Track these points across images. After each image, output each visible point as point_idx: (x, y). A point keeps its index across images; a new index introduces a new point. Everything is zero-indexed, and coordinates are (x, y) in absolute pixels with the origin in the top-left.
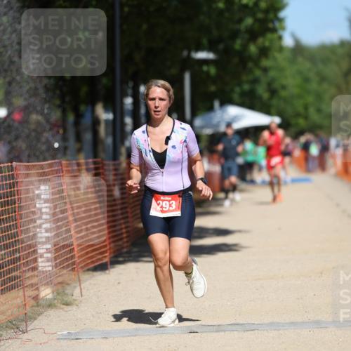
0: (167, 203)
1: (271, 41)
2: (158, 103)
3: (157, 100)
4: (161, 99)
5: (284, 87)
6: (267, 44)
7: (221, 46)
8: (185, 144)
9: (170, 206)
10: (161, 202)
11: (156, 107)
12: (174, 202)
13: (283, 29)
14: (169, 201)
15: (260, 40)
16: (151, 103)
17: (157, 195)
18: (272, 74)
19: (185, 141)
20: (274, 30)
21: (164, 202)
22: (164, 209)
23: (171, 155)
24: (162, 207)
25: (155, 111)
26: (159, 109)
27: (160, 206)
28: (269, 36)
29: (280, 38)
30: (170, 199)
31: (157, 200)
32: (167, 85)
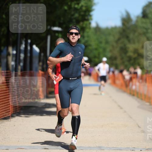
1: (86, 25)
6: (84, 26)
7: (64, 26)
13: (92, 19)
15: (81, 23)
20: (88, 20)
28: (86, 22)
29: (90, 23)
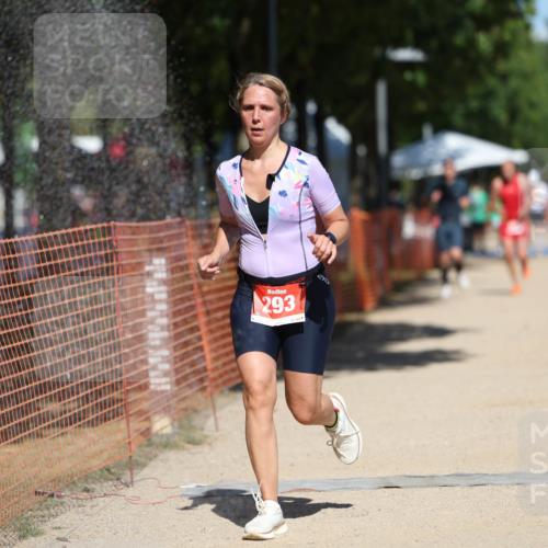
0: (280, 299)
1: (514, 34)
2: (258, 113)
3: (257, 108)
4: (264, 108)
5: (532, 105)
6: (507, 36)
7: (434, 44)
8: (305, 189)
9: (286, 304)
10: (268, 299)
11: (255, 122)
12: (292, 297)
13: (533, 12)
14: (283, 296)
15: (496, 31)
16: (246, 114)
17: (261, 287)
18: (514, 83)
19: (306, 184)
20: (518, 15)
21: (275, 299)
22: (275, 311)
23: (276, 208)
24: (271, 307)
25: (253, 129)
26: (259, 125)
27: (268, 305)
28: (511, 24)
29: (528, 27)
30: (284, 292)
31: (262, 295)
32: (278, 82)
